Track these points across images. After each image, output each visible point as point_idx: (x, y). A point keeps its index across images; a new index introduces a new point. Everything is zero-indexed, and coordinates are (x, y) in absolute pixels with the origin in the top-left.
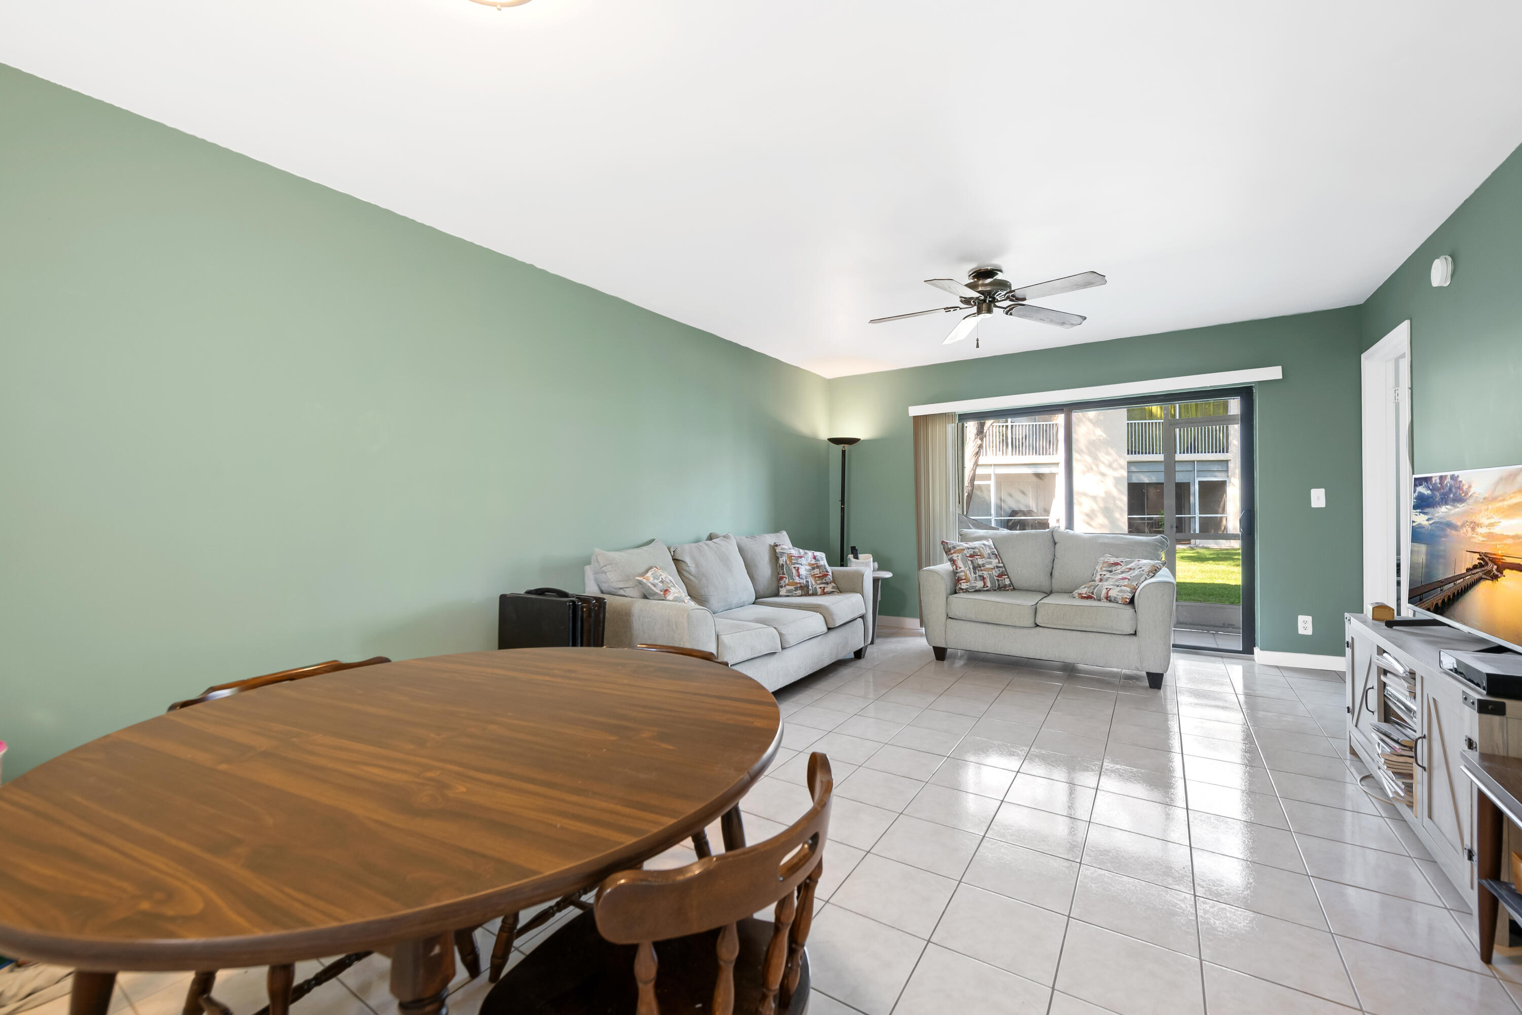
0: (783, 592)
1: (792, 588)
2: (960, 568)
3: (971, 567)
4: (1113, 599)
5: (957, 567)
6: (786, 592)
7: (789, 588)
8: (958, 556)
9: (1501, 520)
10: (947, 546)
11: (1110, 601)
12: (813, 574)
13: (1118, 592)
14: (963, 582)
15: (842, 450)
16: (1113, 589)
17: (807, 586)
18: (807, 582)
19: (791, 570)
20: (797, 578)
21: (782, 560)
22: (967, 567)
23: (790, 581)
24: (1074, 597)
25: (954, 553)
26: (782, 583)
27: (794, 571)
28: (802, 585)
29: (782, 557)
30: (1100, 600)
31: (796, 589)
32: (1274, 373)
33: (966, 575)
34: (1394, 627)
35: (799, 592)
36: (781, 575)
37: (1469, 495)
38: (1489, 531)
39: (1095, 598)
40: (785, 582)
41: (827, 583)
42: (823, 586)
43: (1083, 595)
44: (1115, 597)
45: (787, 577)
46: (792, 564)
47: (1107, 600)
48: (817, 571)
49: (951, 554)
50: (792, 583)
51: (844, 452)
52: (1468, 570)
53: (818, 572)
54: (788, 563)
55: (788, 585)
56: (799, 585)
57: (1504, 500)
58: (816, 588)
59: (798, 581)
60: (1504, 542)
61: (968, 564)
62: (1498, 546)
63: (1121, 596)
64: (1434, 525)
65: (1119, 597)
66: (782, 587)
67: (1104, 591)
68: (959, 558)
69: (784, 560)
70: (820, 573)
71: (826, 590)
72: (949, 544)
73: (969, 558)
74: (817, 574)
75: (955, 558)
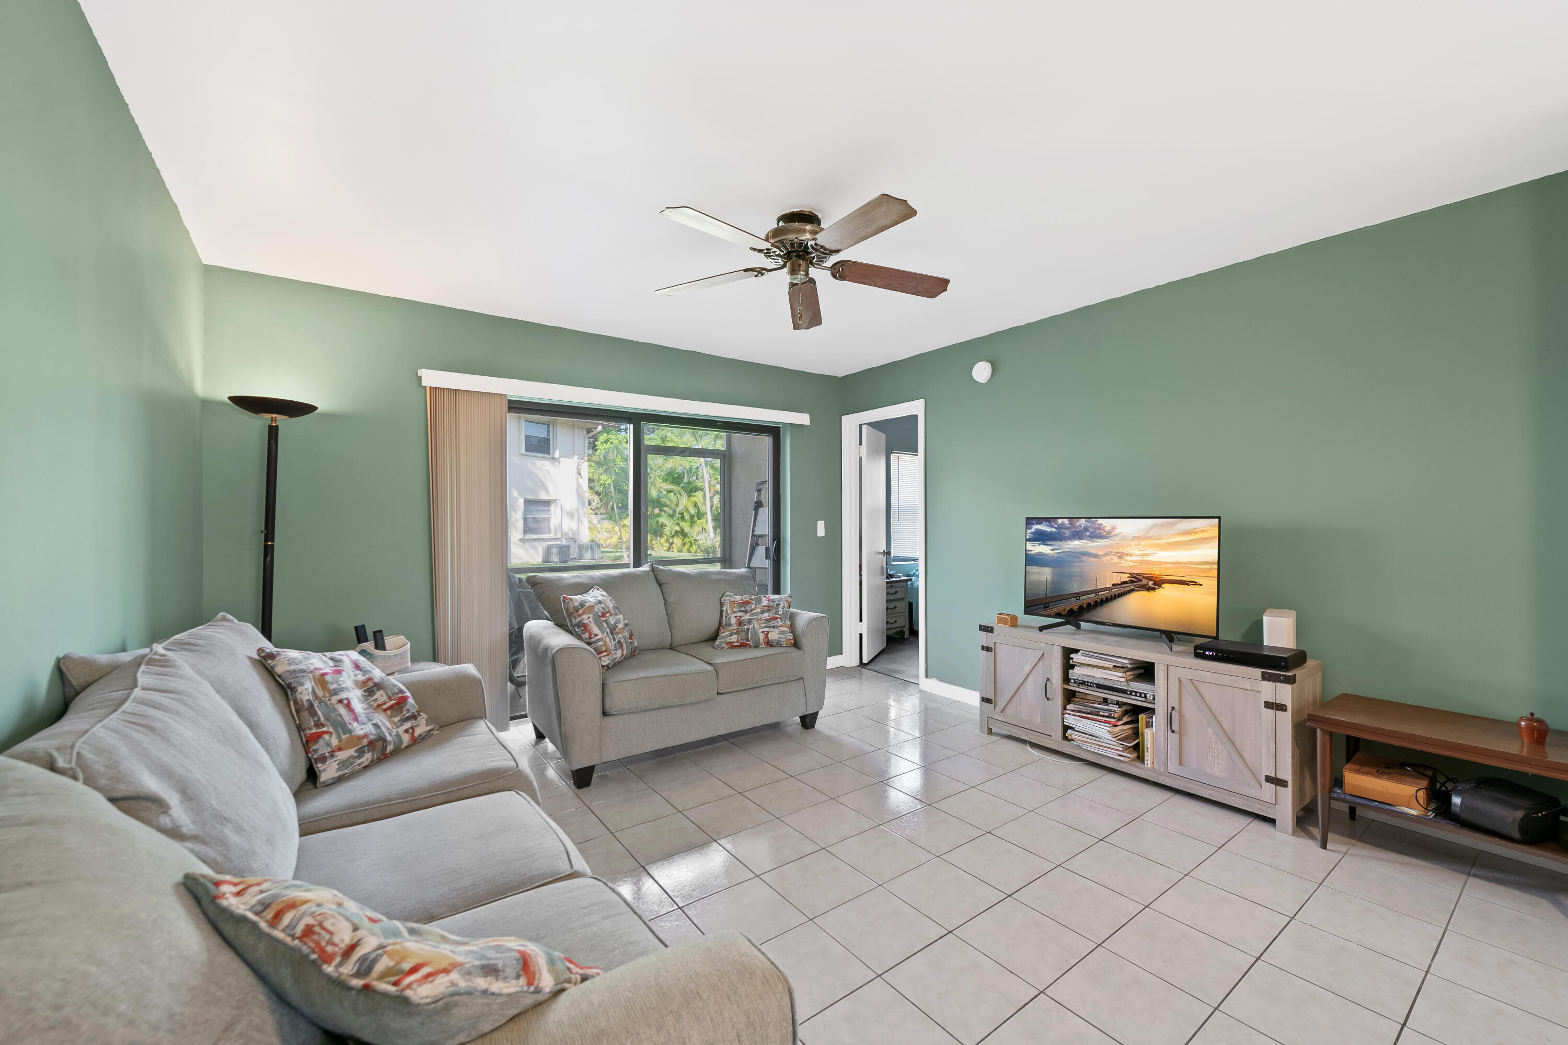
0: (328, 772)
1: (351, 752)
2: (596, 635)
3: (608, 630)
4: (775, 644)
5: (590, 634)
6: (339, 770)
7: (342, 755)
8: (589, 618)
9: (1158, 552)
10: (573, 604)
11: (771, 646)
12: (375, 704)
13: (778, 634)
14: (604, 656)
15: (270, 427)
16: (771, 632)
17: (382, 739)
18: (376, 726)
19: (335, 710)
20: (355, 724)
21: (306, 691)
22: (604, 633)
23: (344, 737)
24: (722, 648)
25: (584, 613)
26: (321, 748)
27: (342, 711)
28: (372, 737)
29: (302, 685)
30: (757, 646)
31: (361, 752)
32: (803, 419)
33: (605, 645)
34: (1044, 631)
35: (368, 757)
36: (314, 730)
37: (1114, 534)
38: (1143, 559)
39: (752, 644)
40: (328, 744)
41: (414, 717)
42: (408, 725)
43: (735, 644)
44: (778, 641)
45: (331, 730)
46: (331, 696)
47: (768, 644)
48: (380, 696)
49: (580, 616)
50: (348, 740)
51: (273, 432)
52: (1113, 585)
53: (385, 698)
54: (320, 693)
55: (340, 749)
56: (365, 742)
57: (1160, 539)
58: (398, 735)
59: (360, 733)
60: (1162, 566)
61: (604, 627)
62: (1154, 569)
63: (784, 638)
64: (1064, 553)
65: (782, 640)
66: (323, 759)
67: (762, 636)
68: (591, 619)
69: (310, 690)
70: (390, 699)
71: (417, 733)
72: (574, 600)
73: (602, 618)
74: (385, 703)
75: (586, 621)
